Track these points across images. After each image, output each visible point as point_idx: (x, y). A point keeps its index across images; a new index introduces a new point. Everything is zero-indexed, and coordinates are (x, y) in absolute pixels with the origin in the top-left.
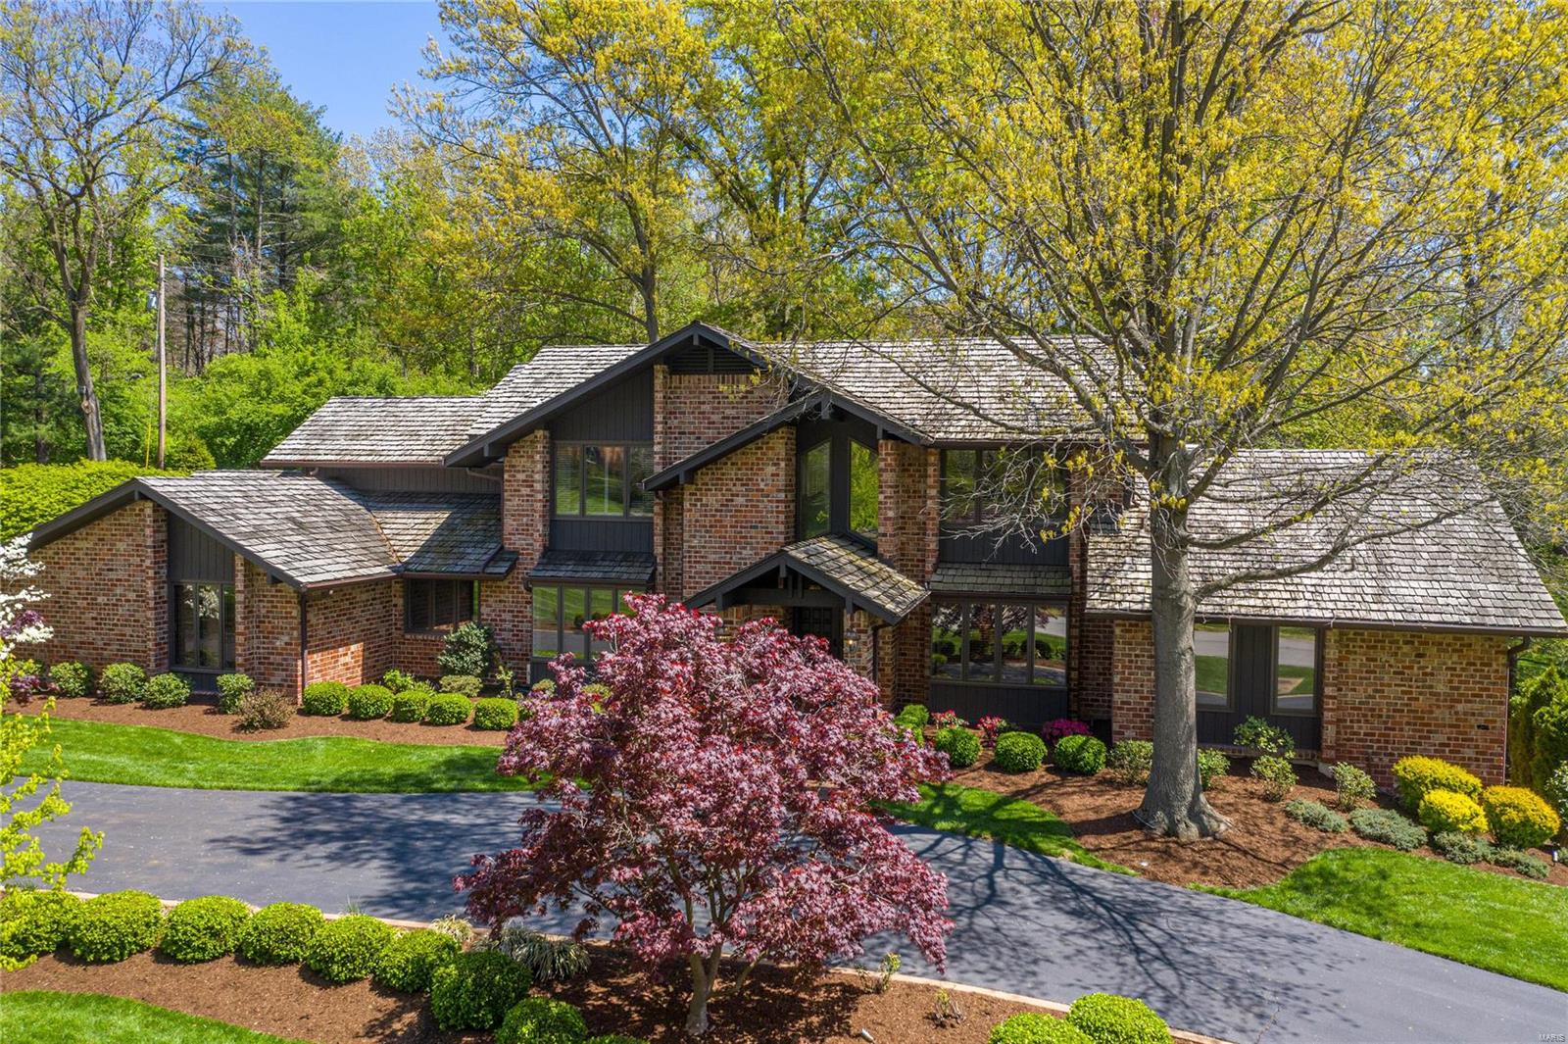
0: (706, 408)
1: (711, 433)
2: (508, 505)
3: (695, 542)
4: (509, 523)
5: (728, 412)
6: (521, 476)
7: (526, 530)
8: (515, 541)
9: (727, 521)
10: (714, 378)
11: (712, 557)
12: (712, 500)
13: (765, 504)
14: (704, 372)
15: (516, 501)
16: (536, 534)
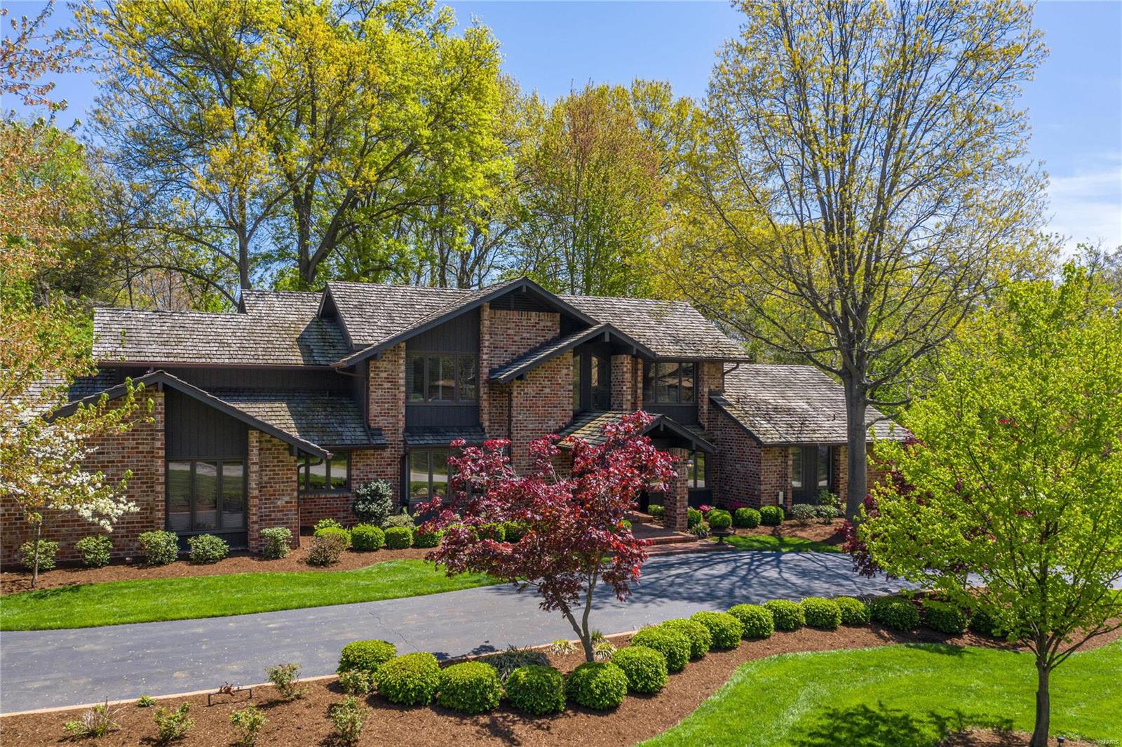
0: (511, 332)
1: (514, 348)
2: (373, 396)
3: (520, 417)
4: (374, 409)
5: (525, 335)
6: (384, 375)
7: (386, 414)
8: (379, 421)
9: (540, 403)
10: (516, 313)
11: (531, 427)
12: (531, 390)
13: (561, 393)
14: (509, 309)
15: (380, 392)
16: (400, 416)
